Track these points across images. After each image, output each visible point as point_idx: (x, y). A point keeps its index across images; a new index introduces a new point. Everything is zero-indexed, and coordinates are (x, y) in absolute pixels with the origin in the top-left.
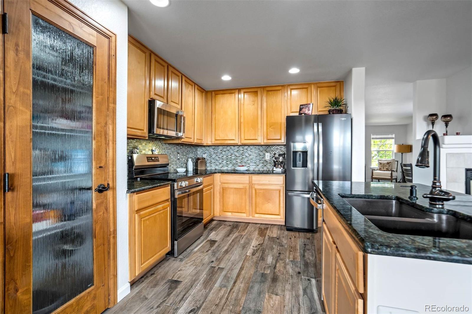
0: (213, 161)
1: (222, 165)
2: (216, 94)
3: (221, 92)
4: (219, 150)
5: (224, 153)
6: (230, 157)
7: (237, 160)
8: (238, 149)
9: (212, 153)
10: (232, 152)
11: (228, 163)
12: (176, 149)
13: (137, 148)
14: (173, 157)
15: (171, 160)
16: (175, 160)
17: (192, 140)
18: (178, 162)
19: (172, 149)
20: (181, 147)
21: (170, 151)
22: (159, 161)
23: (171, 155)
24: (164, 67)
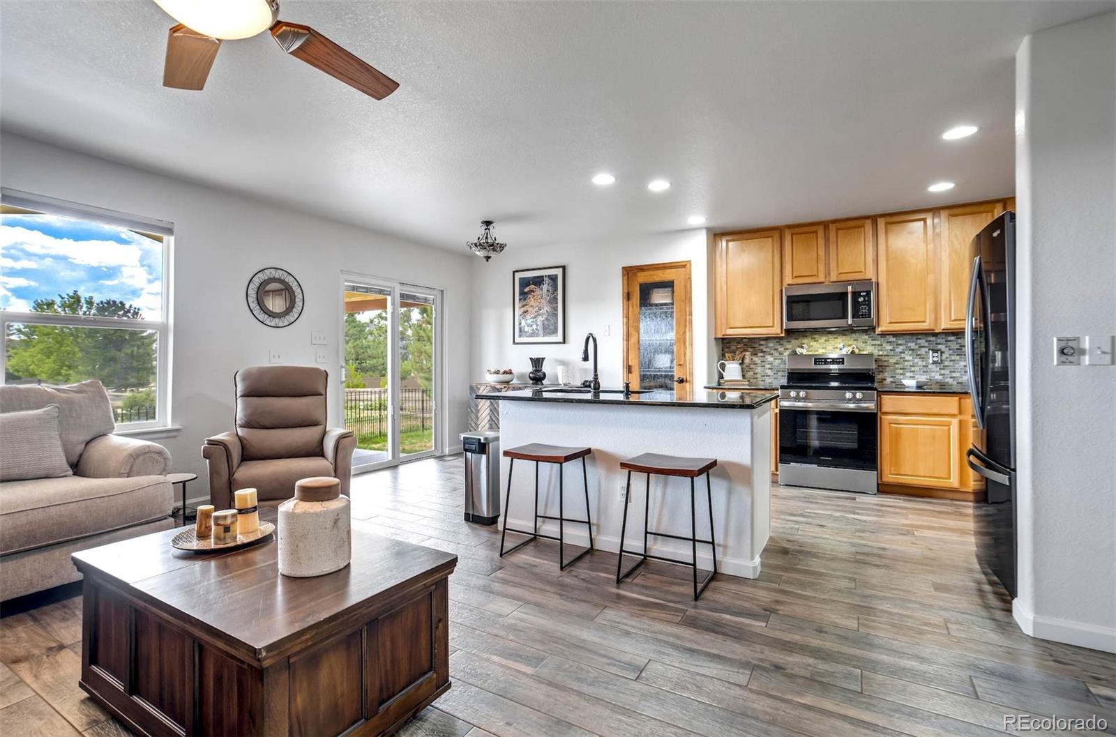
12: (926, 344)
13: (803, 347)
14: (911, 358)
15: (906, 363)
16: (920, 363)
17: (925, 326)
18: (938, 369)
19: (909, 344)
20: (952, 338)
21: (901, 347)
22: (843, 364)
23: (903, 355)
24: (816, 232)
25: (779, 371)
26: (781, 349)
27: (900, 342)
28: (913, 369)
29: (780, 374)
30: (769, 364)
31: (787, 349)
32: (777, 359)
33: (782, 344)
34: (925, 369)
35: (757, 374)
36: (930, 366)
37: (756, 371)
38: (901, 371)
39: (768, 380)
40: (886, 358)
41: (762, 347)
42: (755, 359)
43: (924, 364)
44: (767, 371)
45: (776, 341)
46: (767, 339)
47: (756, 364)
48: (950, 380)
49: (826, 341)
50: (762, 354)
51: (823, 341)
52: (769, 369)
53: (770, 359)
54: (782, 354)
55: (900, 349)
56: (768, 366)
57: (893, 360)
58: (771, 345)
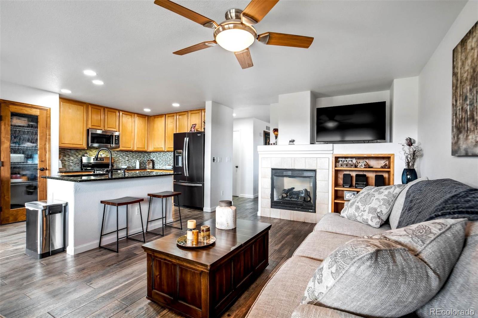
0: (159, 162)
1: (162, 165)
2: (155, 118)
3: (157, 116)
4: (161, 155)
5: (164, 157)
6: (167, 159)
7: (171, 162)
8: (171, 154)
9: (158, 157)
10: (168, 156)
11: (166, 163)
12: (125, 154)
13: (87, 154)
14: (121, 159)
15: (120, 160)
16: (123, 160)
17: (131, 149)
18: (128, 162)
19: (121, 154)
20: (131, 153)
21: (119, 155)
22: (104, 160)
23: (119, 158)
24: (100, 110)
25: (76, 164)
26: (77, 154)
27: (118, 153)
28: (122, 162)
29: (76, 165)
30: (72, 160)
31: (80, 154)
32: (75, 158)
33: (78, 152)
34: (125, 162)
35: (66, 165)
36: (126, 161)
37: (65, 164)
38: (119, 163)
39: (71, 168)
40: (115, 159)
41: (68, 153)
42: (65, 158)
43: (125, 161)
44: (70, 164)
45: (75, 150)
46: (71, 149)
47: (66, 160)
48: (130, 166)
49: (95, 151)
50: (68, 156)
51: (94, 152)
52: (72, 163)
53: (72, 158)
54: (78, 156)
55: (118, 156)
56: (71, 161)
57: (116, 160)
58: (73, 152)
